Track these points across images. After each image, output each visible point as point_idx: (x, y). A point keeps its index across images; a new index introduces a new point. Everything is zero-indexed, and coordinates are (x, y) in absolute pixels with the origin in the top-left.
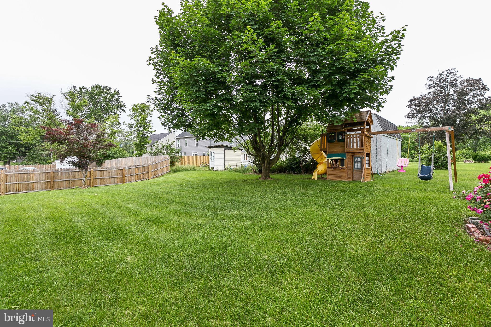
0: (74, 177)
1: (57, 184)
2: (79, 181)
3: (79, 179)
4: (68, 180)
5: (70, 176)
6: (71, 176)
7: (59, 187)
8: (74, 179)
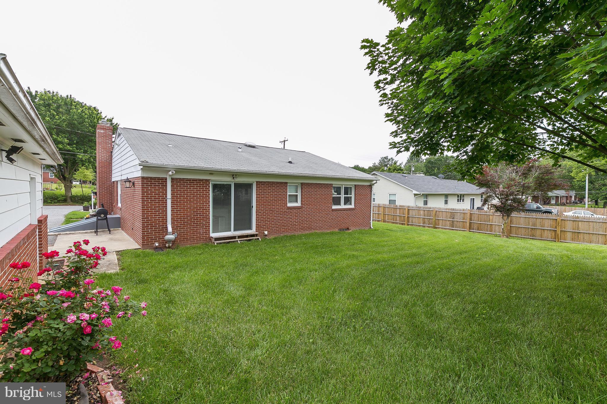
0: (534, 225)
1: (515, 230)
2: (540, 231)
3: (541, 228)
4: (526, 227)
5: (529, 223)
6: (531, 223)
7: (516, 233)
8: (534, 227)
